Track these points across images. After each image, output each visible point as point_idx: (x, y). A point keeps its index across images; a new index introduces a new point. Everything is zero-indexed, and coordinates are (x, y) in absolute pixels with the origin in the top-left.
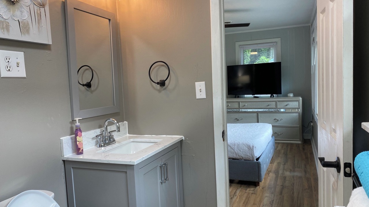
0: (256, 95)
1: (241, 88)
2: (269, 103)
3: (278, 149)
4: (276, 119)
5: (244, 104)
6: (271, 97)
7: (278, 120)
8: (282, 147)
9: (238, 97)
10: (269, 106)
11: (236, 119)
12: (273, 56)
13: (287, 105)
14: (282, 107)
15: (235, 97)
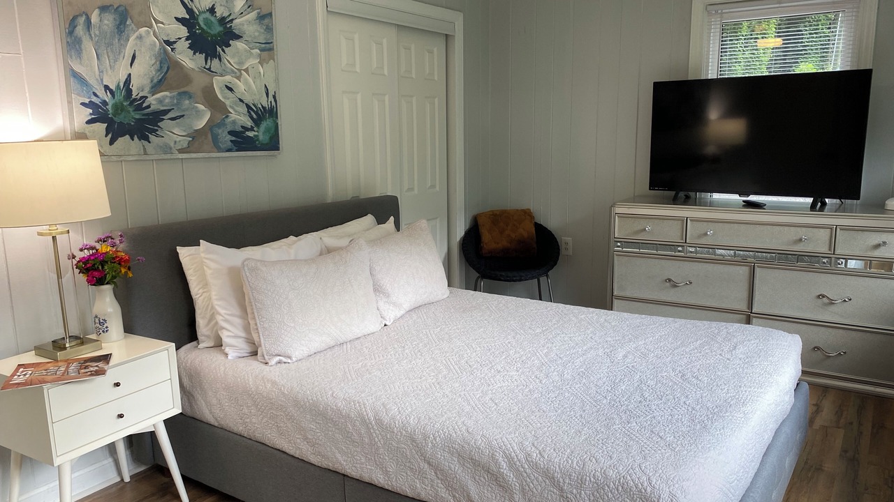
0: (753, 198)
1: (715, 160)
2: (802, 233)
3: (819, 422)
4: (824, 296)
5: (702, 227)
6: (813, 207)
7: (831, 302)
8: (839, 413)
9: (687, 201)
10: (802, 244)
11: (670, 280)
12: (841, 45)
13: (877, 246)
14: (857, 253)
15: (675, 201)
